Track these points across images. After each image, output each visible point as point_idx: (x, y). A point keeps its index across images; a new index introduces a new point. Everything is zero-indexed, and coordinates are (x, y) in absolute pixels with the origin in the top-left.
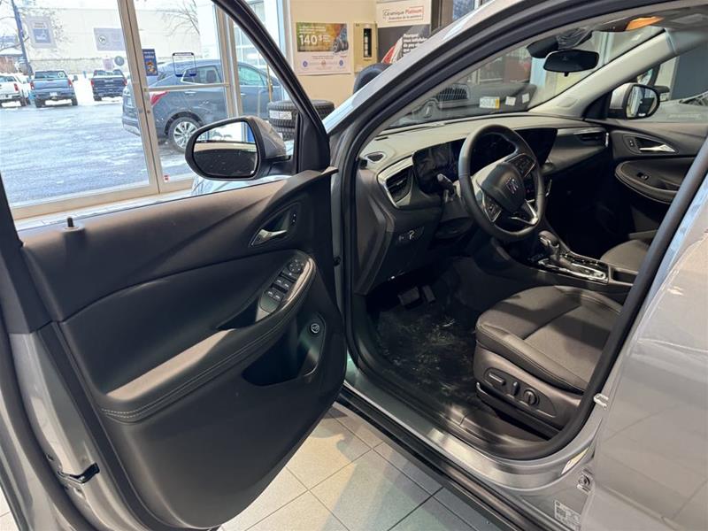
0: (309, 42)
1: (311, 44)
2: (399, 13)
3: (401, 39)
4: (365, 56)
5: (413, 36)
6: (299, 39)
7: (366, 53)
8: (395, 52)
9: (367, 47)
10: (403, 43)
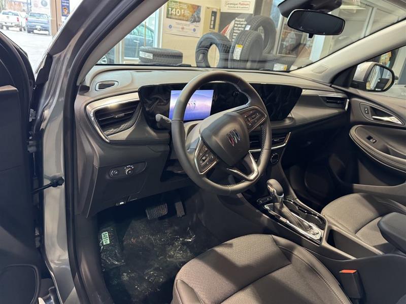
0: (174, 13)
1: (176, 15)
2: (235, 4)
3: (234, 21)
4: (210, 28)
5: (241, 20)
6: (168, 10)
7: (212, 26)
8: (229, 29)
9: (212, 23)
10: (235, 24)
